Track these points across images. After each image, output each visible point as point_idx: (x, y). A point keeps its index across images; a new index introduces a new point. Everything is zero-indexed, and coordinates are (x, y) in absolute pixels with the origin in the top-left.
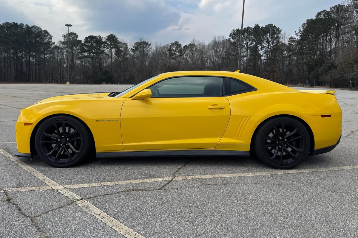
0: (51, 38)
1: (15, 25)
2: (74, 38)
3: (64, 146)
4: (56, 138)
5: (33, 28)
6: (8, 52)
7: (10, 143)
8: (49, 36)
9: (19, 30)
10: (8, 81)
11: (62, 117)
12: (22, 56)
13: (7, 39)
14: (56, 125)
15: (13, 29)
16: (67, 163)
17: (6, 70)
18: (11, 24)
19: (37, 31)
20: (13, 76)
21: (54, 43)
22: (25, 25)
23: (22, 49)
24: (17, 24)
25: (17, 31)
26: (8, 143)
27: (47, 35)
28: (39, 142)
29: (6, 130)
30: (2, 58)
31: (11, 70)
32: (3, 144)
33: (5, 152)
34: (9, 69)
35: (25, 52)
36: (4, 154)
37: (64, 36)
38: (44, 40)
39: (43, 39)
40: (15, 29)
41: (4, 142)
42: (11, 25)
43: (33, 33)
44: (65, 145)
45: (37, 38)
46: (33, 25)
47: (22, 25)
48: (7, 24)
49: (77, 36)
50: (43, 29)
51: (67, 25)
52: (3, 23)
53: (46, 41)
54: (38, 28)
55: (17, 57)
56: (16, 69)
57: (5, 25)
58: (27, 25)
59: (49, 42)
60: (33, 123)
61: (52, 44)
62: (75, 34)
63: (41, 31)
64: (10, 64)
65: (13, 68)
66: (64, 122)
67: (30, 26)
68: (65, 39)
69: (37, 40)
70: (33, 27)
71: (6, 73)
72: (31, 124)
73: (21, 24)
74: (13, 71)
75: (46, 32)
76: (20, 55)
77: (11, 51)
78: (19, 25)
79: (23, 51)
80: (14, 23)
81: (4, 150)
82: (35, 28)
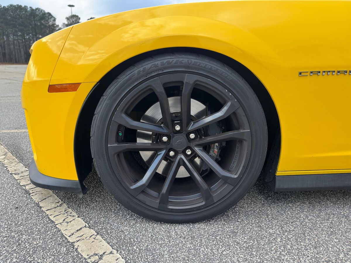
0: (55, 20)
1: (19, 7)
2: (77, 20)
3: (183, 157)
4: (151, 133)
5: (37, 11)
6: (16, 34)
7: (20, 131)
8: (53, 19)
9: (24, 12)
10: (19, 62)
11: (185, 59)
12: (29, 39)
13: (13, 21)
14: (160, 90)
15: (17, 11)
16: (199, 208)
17: (16, 53)
18: (15, 6)
19: (41, 14)
20: (23, 58)
21: (58, 26)
22: (29, 7)
23: (28, 31)
24: (21, 6)
25: (22, 14)
26: (16, 131)
27: (51, 18)
28: (107, 147)
29: (16, 107)
30: (11, 41)
31: (20, 52)
32: (8, 134)
33: (9, 154)
34: (19, 51)
35: (32, 34)
36: (6, 161)
37: (68, 19)
38: (49, 23)
39: (47, 21)
40: (20, 12)
41: (9, 129)
42: (16, 8)
43: (37, 15)
44: (184, 153)
45: (42, 20)
46: (37, 7)
47: (26, 8)
48: (12, 6)
49: (80, 18)
50: (46, 12)
51: (70, 6)
52: (8, 5)
53: (51, 23)
54: (42, 10)
55: (25, 39)
56: (25, 51)
57: (10, 7)
58: (31, 7)
59: (53, 25)
60: (79, 84)
61: (56, 27)
62: (77, 16)
63: (44, 14)
64: (19, 46)
65: (22, 50)
66: (189, 80)
67: (34, 8)
68: (68, 21)
69: (41, 23)
70: (37, 9)
71: (17, 55)
72: (73, 87)
73: (25, 6)
74: (23, 53)
75: (49, 14)
76: (28, 37)
77: (19, 33)
78: (23, 8)
79: (30, 34)
80: (18, 5)
81: (8, 149)
82: (38, 10)
